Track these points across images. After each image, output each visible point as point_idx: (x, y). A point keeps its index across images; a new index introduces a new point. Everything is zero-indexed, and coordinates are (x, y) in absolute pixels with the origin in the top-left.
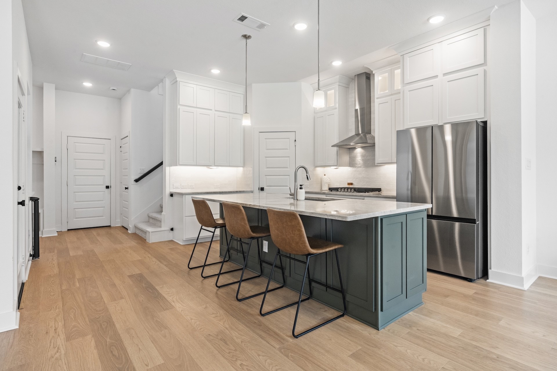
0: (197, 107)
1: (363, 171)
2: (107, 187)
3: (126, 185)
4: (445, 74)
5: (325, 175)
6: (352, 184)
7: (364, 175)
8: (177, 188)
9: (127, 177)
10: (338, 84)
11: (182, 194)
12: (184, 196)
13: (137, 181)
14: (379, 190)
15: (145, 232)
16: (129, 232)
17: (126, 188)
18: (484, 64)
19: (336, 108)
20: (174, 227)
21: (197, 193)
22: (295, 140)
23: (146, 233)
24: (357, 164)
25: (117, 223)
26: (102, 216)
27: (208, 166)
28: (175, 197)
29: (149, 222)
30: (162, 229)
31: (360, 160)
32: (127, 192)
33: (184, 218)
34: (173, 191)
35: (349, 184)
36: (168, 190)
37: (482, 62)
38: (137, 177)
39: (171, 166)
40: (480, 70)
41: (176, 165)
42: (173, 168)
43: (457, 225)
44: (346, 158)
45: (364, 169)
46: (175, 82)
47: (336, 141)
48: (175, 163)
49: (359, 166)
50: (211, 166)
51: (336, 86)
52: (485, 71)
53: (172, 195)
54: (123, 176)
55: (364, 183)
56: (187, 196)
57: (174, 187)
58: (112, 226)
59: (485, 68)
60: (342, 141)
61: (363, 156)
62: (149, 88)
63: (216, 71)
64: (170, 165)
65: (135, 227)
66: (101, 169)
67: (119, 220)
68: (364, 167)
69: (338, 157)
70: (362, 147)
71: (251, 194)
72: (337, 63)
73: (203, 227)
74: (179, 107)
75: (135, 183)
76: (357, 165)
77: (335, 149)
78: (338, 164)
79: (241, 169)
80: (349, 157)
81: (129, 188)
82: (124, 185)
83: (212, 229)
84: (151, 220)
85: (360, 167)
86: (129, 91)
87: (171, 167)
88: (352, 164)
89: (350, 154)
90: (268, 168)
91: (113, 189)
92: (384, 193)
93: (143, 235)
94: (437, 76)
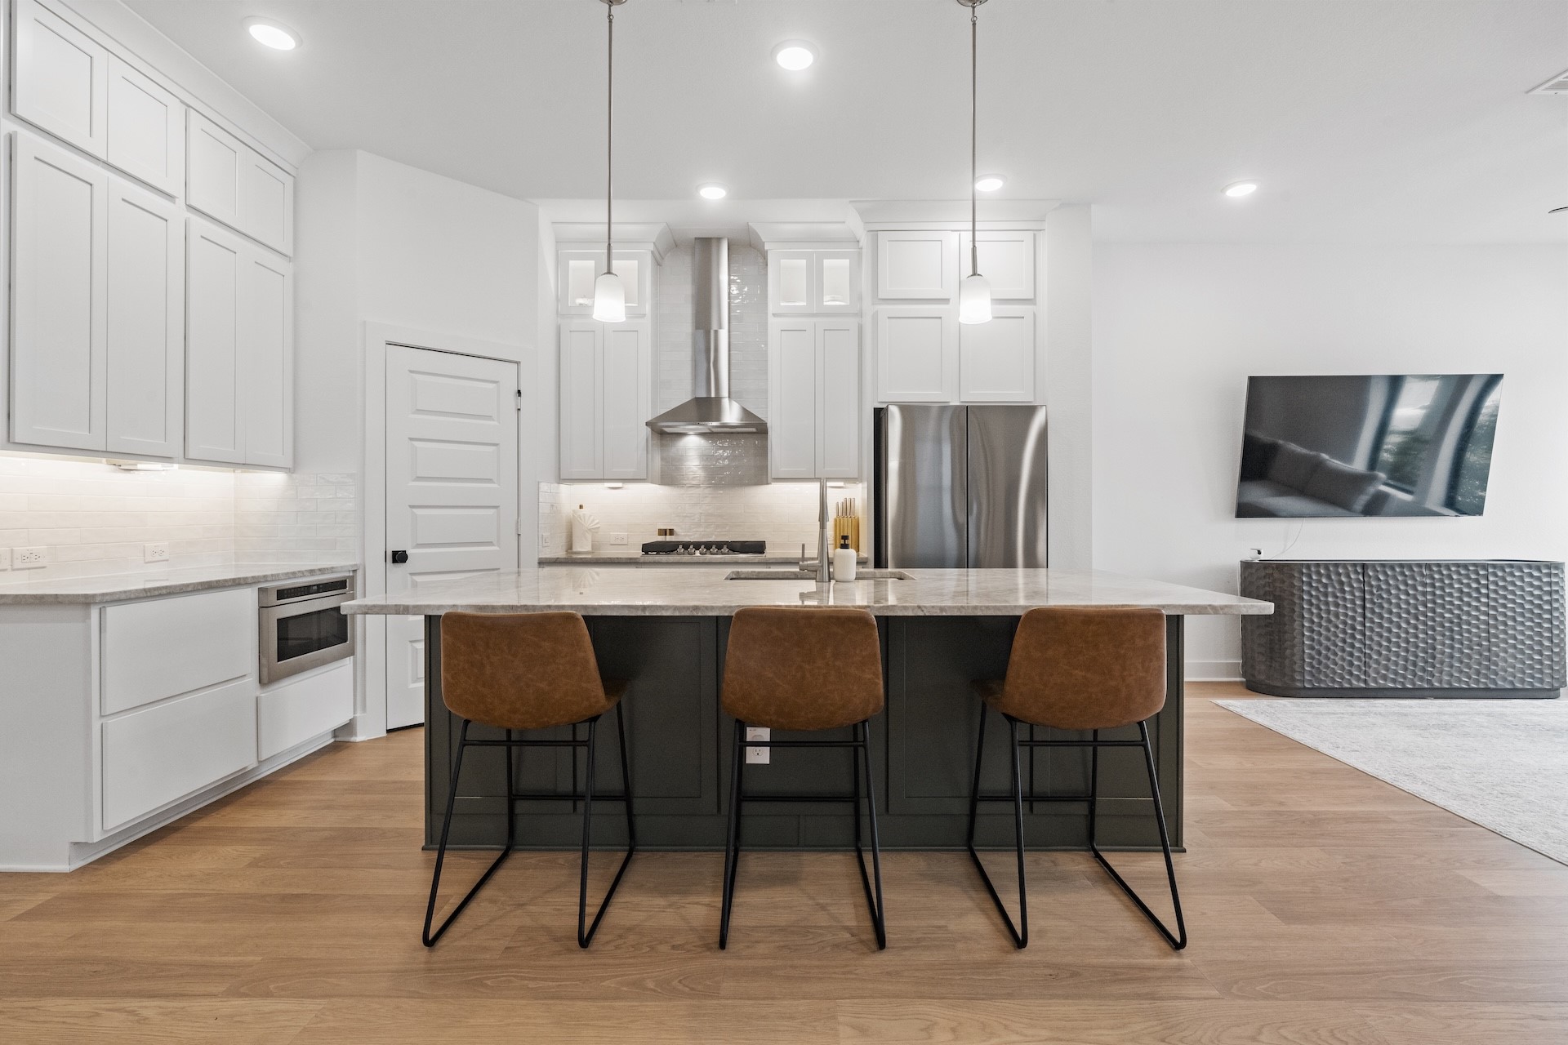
1: (706, 497)
5: (581, 507)
6: (672, 532)
7: (707, 508)
10: (650, 246)
12: (94, 612)
14: (758, 547)
19: (644, 315)
22: (519, 392)
24: (686, 478)
31: (695, 469)
35: (663, 532)
37: (1026, 293)
40: (1026, 310)
44: (657, 460)
45: (707, 491)
49: (694, 482)
51: (648, 252)
52: (1034, 314)
55: (708, 530)
59: (1034, 307)
60: (670, 412)
61: (706, 457)
68: (710, 487)
69: (650, 456)
70: (702, 435)
72: (713, 194)
76: (687, 482)
77: (643, 432)
78: (649, 477)
80: (662, 459)
85: (698, 486)
88: (670, 476)
89: (663, 448)
90: (419, 479)
92: (770, 553)
94: (949, 300)
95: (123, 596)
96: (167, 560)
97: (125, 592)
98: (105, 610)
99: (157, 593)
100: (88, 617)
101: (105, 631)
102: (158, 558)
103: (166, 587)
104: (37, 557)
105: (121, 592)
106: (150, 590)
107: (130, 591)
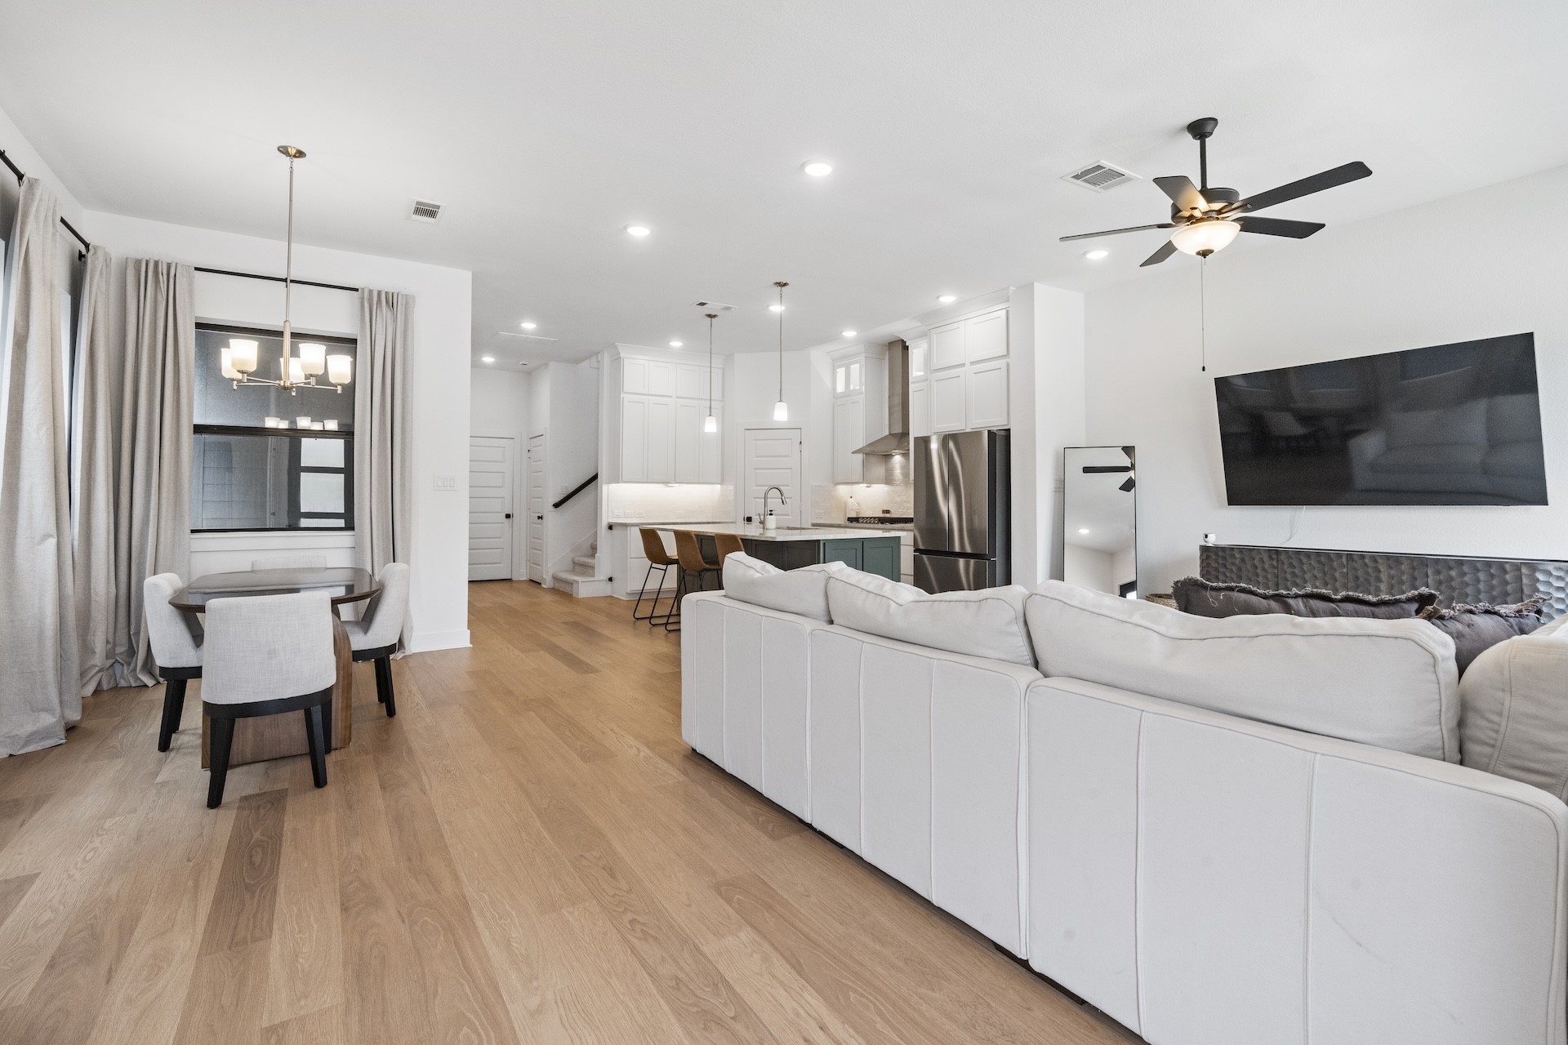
0: (649, 395)
1: (904, 491)
2: (508, 516)
3: (538, 513)
4: (972, 363)
5: (851, 497)
6: (888, 512)
7: (904, 498)
8: (618, 517)
9: (540, 500)
10: (864, 355)
11: (625, 525)
12: (629, 528)
13: (556, 505)
15: (570, 583)
16: (544, 586)
17: (539, 518)
18: (1007, 355)
19: (861, 393)
20: (614, 577)
21: (646, 523)
22: (801, 442)
23: (572, 584)
24: (895, 480)
25: (522, 574)
26: (500, 563)
27: (666, 483)
28: (615, 531)
29: (573, 571)
30: (596, 579)
31: (899, 475)
32: (542, 524)
33: (629, 560)
34: (613, 520)
35: (883, 511)
36: (606, 518)
37: (1005, 353)
38: (558, 500)
40: (1002, 363)
41: (617, 482)
42: (613, 486)
43: (962, 562)
44: (879, 470)
45: (904, 488)
46: (617, 360)
47: (861, 444)
48: (616, 478)
49: (898, 483)
50: (670, 483)
51: (862, 358)
52: (1008, 365)
53: (610, 527)
54: (534, 498)
55: (904, 511)
56: (632, 528)
57: (615, 515)
58: (514, 579)
59: (1008, 360)
60: (871, 445)
61: (903, 468)
62: (577, 361)
63: (676, 344)
64: (610, 482)
65: (554, 578)
66: (500, 487)
67: (527, 571)
68: (905, 485)
69: (866, 469)
71: (734, 525)
73: (654, 565)
74: (622, 396)
75: (553, 509)
76: (895, 483)
77: (860, 456)
78: (866, 479)
79: (719, 486)
80: (886, 470)
81: (544, 517)
82: (535, 512)
83: (664, 567)
84: (578, 569)
85: (899, 485)
86: (546, 365)
87: (610, 485)
88: (888, 480)
89: (886, 462)
90: (758, 486)
91: (516, 519)
93: (567, 589)
94: (964, 365)
104: (641, 514)
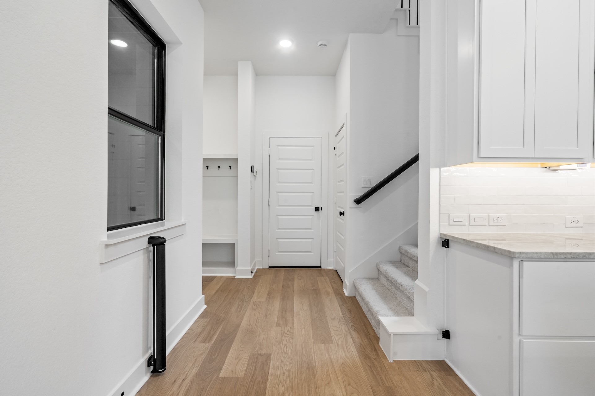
2: (317, 209)
3: (341, 208)
8: (459, 224)
9: (343, 195)
13: (358, 201)
17: (341, 214)
20: (451, 329)
21: (569, 256)
25: (329, 264)
29: (378, 280)
32: (343, 220)
34: (451, 232)
38: (359, 195)
39: (445, 166)
53: (446, 243)
54: (338, 192)
57: (452, 223)
58: (323, 267)
64: (442, 164)
65: (355, 287)
67: (333, 260)
81: (345, 214)
82: (339, 207)
84: (384, 280)
91: (324, 211)
95: (535, 256)
96: (582, 227)
97: (537, 253)
98: (523, 263)
99: (562, 256)
100: (511, 266)
101: (522, 277)
102: (574, 225)
103: (571, 253)
104: (501, 220)
105: (533, 253)
106: (557, 254)
107: (540, 253)
